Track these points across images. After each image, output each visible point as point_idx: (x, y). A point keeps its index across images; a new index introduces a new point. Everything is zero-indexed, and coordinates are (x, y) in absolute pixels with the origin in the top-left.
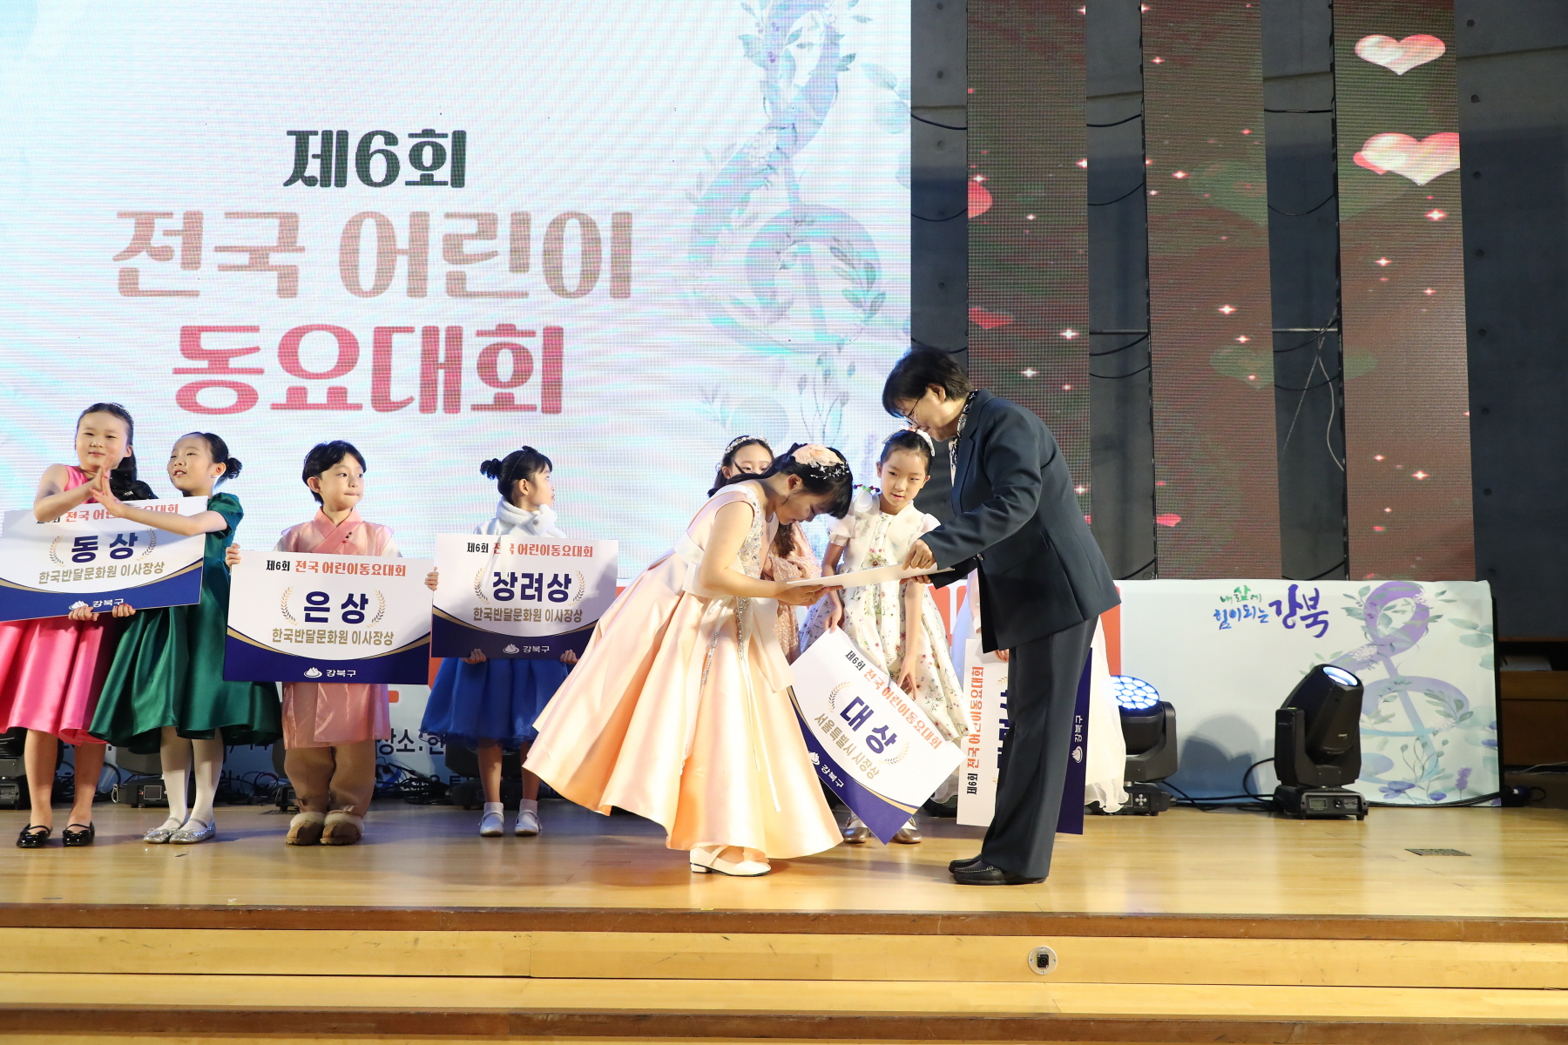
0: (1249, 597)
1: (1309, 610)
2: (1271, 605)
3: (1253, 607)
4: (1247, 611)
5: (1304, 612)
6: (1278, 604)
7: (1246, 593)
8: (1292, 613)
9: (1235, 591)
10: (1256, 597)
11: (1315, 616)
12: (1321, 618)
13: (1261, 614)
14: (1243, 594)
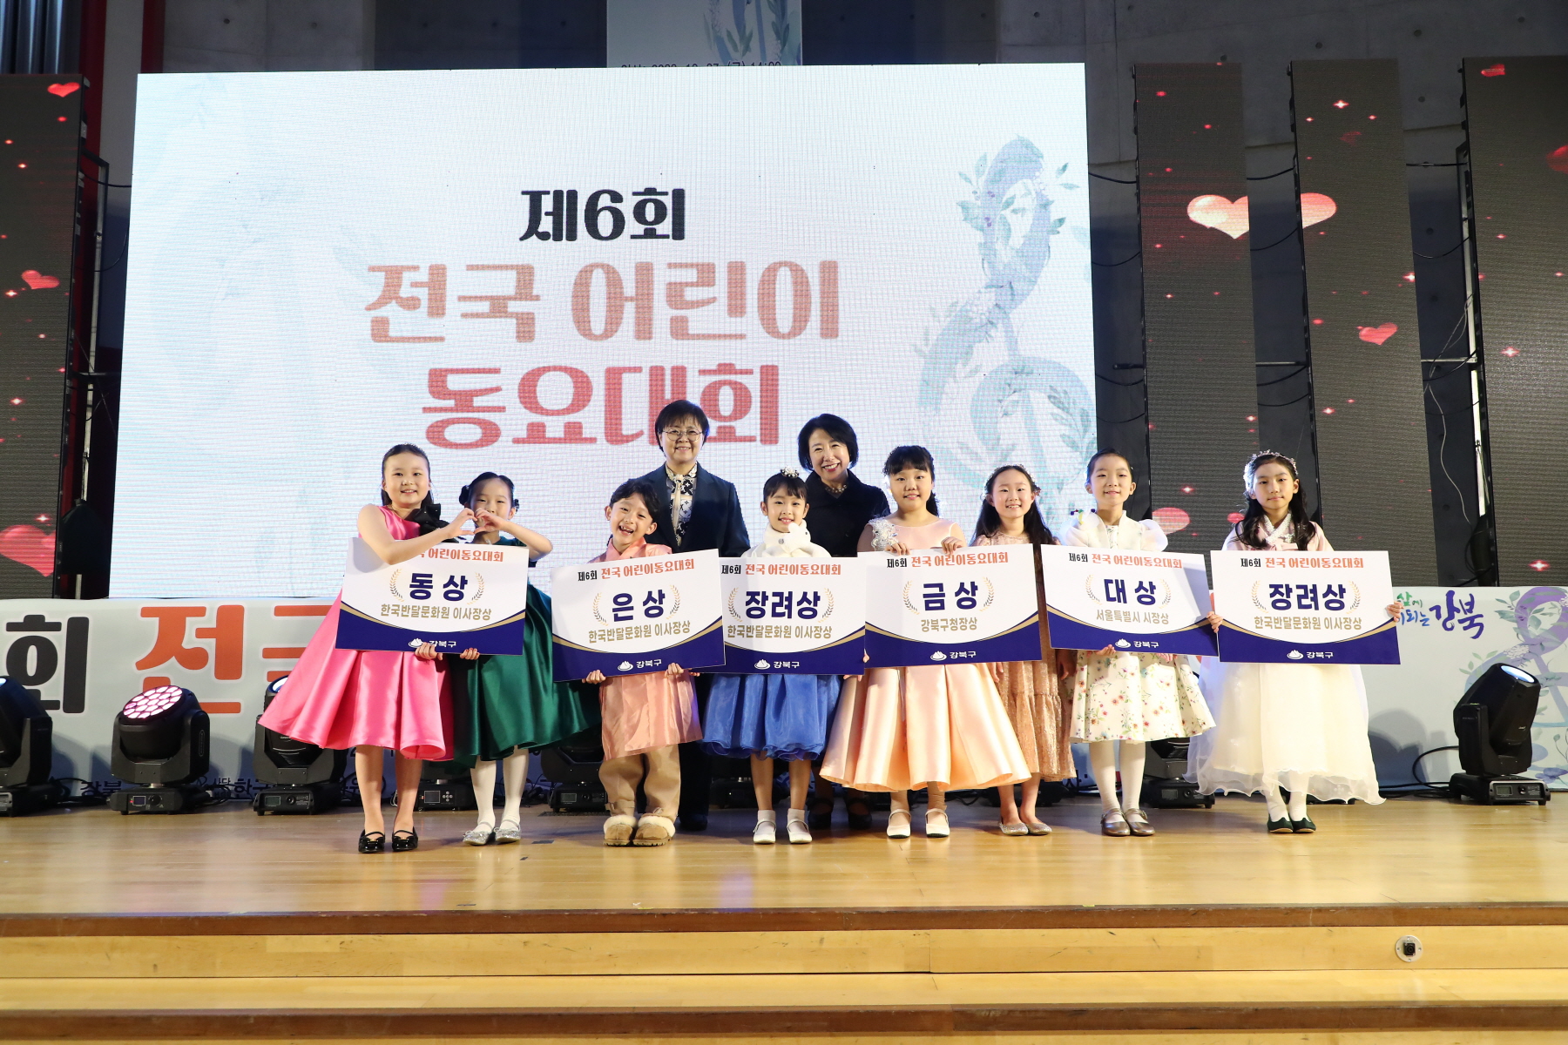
0: (1411, 603)
1: (1466, 613)
2: (1431, 609)
3: (1415, 612)
4: (1410, 615)
5: (1461, 616)
6: (1437, 608)
7: (1408, 599)
8: (1451, 617)
9: (1398, 598)
10: (1417, 602)
11: (1472, 619)
12: (1477, 621)
13: (1423, 618)
14: (1405, 600)
